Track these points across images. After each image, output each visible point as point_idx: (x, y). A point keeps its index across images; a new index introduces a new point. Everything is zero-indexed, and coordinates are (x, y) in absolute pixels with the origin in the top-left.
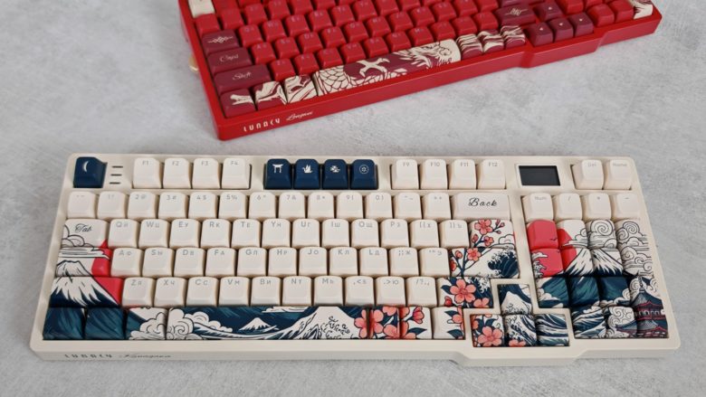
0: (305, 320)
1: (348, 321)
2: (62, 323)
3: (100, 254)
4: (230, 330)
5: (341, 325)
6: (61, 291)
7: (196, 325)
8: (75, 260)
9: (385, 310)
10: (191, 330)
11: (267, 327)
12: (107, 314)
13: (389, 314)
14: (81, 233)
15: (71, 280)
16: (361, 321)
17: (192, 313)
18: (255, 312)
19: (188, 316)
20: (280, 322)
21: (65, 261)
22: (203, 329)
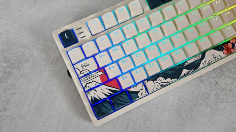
0: (203, 61)
1: (220, 53)
2: (103, 110)
3: (100, 73)
4: (176, 79)
5: (218, 56)
6: (94, 97)
7: (161, 84)
8: (91, 81)
9: (231, 42)
10: (160, 86)
11: (190, 71)
12: (121, 97)
13: (234, 43)
14: (85, 68)
15: (96, 91)
16: (225, 51)
17: (156, 80)
18: (181, 67)
19: (155, 82)
20: (194, 66)
21: (87, 84)
22: (164, 84)
